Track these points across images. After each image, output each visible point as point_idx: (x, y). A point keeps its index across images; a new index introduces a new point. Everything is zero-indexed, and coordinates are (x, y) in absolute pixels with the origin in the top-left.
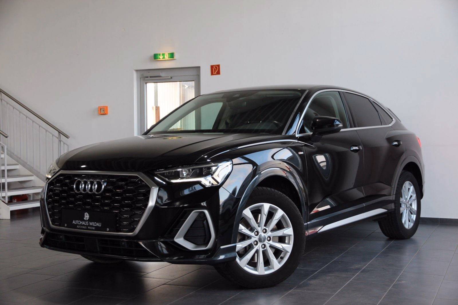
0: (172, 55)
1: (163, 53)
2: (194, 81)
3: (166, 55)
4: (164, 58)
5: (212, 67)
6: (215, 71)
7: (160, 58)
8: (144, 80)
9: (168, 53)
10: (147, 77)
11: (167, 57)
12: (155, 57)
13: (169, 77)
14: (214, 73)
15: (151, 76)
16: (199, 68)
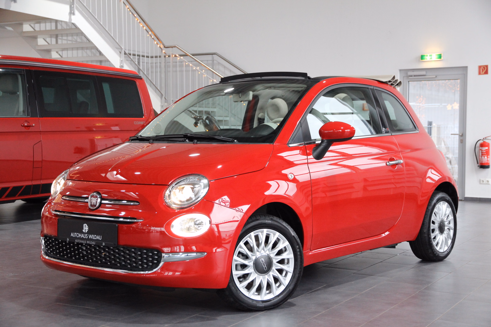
0: (440, 56)
1: (430, 54)
2: (459, 79)
3: (434, 56)
4: (431, 59)
5: (480, 67)
6: (483, 71)
7: (427, 59)
8: (408, 78)
9: (436, 55)
10: (411, 76)
11: (434, 58)
12: (422, 57)
13: (433, 75)
14: (481, 73)
15: (414, 75)
16: (466, 68)
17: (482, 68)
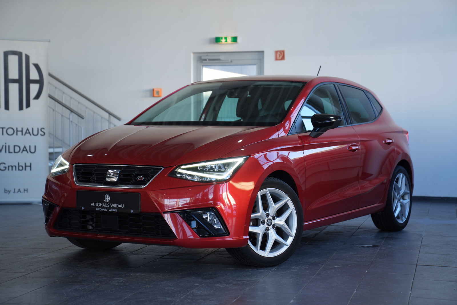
0: (235, 39)
1: (225, 36)
2: (256, 65)
3: (229, 39)
4: (226, 41)
5: (276, 52)
6: (279, 56)
7: (221, 42)
8: (202, 62)
9: (231, 37)
10: (205, 60)
11: (229, 40)
12: (217, 40)
13: (228, 60)
14: (278, 59)
15: (209, 59)
16: (262, 52)
17: (279, 53)
